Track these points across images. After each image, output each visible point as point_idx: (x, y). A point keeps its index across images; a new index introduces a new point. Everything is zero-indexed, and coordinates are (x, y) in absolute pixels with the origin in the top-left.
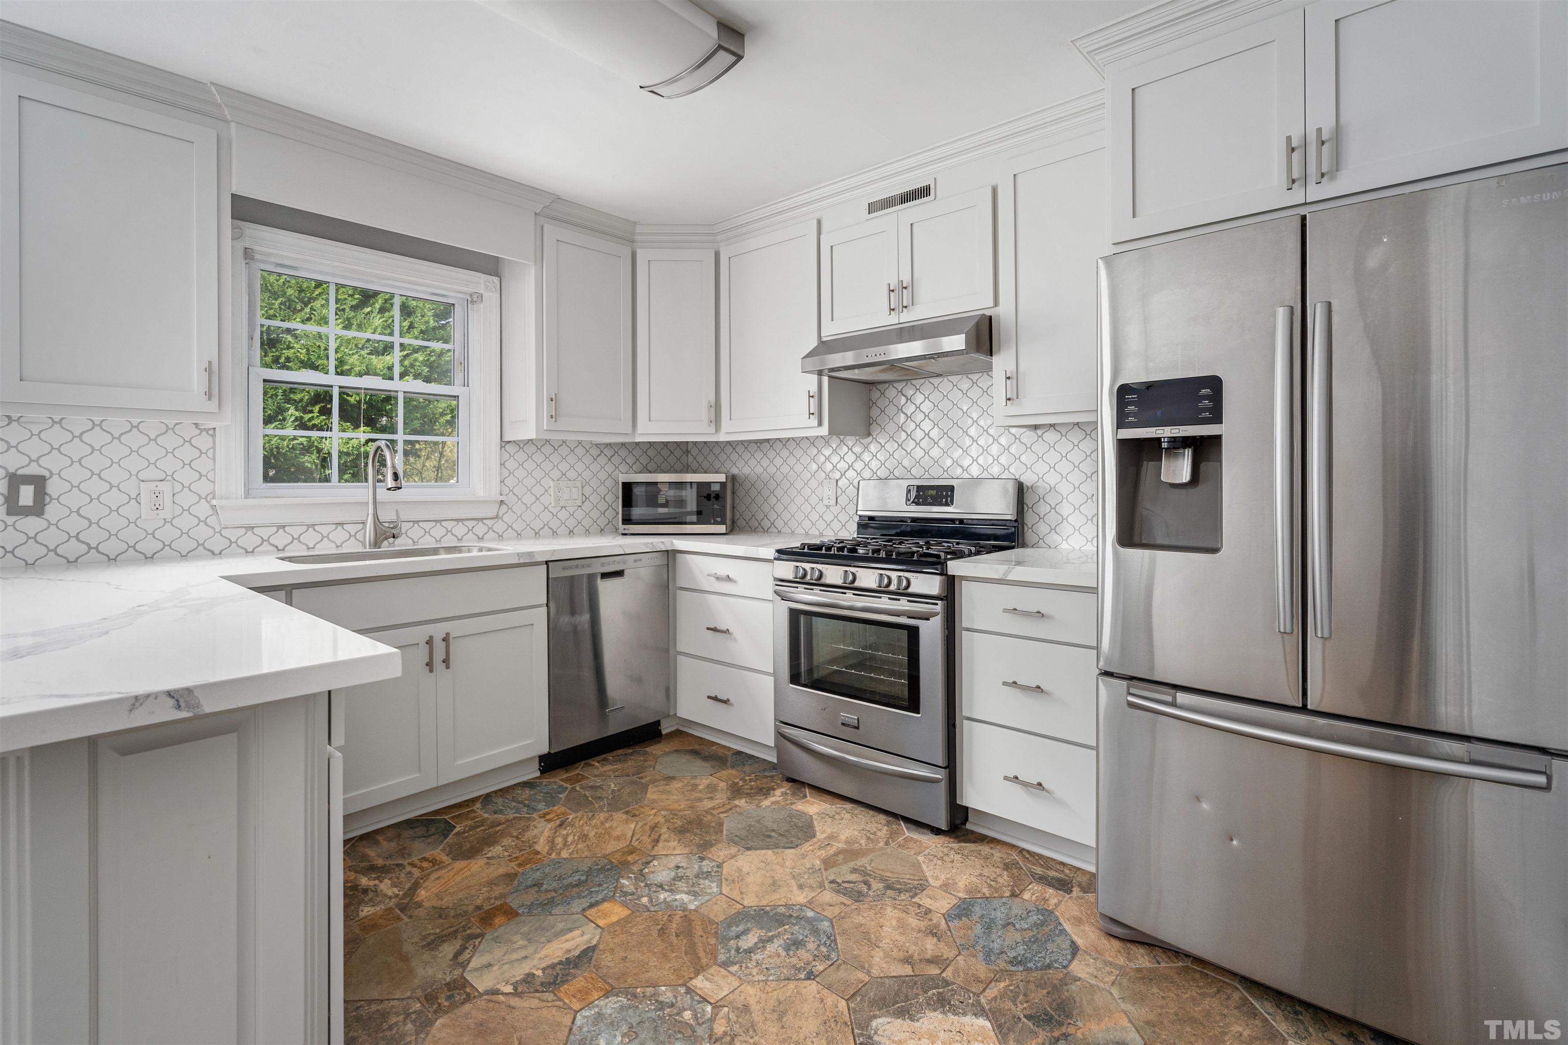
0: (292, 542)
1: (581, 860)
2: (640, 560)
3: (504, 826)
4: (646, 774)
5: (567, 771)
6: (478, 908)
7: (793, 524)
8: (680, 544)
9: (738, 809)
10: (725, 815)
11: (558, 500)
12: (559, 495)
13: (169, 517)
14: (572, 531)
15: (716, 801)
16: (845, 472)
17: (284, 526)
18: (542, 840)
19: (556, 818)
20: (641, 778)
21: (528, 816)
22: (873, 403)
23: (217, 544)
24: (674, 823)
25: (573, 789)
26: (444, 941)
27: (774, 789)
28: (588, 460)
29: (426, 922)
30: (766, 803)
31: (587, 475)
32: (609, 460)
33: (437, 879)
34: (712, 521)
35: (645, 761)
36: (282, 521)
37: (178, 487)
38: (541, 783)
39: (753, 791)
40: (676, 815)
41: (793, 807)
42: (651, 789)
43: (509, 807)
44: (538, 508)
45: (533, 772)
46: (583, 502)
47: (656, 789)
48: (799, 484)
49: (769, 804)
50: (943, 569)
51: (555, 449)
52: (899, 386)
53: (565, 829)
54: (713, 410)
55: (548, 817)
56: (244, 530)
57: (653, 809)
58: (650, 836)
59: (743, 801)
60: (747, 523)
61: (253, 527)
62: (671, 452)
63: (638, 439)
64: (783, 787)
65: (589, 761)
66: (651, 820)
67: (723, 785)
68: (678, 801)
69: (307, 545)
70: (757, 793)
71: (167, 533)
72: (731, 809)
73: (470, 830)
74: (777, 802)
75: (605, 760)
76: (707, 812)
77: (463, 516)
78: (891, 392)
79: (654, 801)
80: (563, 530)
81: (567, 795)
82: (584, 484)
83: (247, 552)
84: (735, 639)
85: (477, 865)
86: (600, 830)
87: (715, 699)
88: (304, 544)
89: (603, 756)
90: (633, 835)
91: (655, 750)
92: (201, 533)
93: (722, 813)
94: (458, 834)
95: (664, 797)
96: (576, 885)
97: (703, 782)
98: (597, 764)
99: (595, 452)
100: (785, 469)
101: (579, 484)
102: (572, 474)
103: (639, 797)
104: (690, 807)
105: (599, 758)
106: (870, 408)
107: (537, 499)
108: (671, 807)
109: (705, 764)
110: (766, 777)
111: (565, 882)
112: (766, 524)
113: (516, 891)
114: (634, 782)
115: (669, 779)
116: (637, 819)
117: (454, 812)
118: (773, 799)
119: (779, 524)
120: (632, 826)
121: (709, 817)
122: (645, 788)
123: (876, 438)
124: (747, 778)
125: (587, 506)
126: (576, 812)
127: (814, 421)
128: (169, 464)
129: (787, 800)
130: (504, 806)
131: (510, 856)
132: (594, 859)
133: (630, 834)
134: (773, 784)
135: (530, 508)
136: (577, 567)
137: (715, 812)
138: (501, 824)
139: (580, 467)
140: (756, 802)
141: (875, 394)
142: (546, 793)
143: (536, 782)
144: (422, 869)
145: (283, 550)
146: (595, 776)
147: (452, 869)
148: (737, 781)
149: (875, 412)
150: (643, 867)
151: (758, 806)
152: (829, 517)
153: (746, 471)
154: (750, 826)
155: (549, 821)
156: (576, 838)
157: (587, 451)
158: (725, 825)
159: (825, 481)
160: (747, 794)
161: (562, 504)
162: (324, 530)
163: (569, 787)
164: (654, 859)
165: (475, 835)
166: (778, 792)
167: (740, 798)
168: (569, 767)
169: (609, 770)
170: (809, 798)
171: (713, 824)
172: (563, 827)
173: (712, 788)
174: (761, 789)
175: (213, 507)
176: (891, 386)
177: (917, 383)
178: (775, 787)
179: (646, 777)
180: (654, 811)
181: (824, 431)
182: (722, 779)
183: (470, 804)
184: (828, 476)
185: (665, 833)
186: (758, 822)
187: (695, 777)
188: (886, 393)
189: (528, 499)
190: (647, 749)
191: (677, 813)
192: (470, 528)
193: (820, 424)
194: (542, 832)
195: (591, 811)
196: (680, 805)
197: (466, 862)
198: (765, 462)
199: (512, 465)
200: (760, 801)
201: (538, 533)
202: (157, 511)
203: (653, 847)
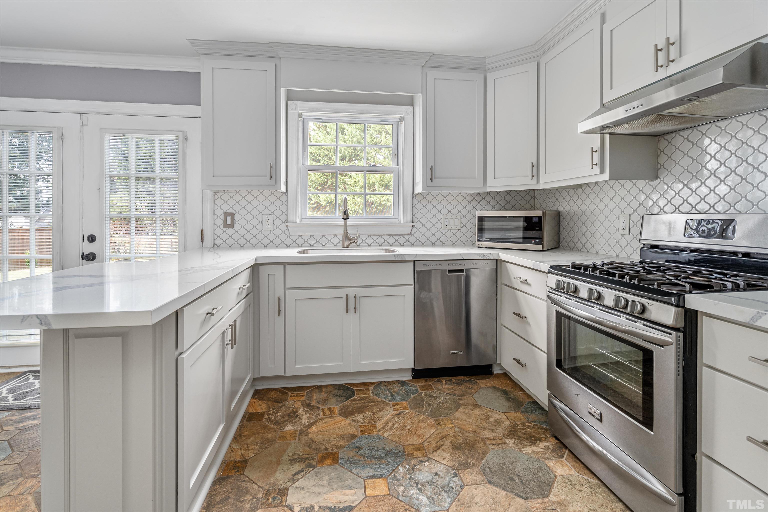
0: (316, 243)
1: (391, 442)
2: (476, 264)
3: (374, 404)
4: (465, 398)
5: (426, 381)
6: (326, 449)
7: (597, 247)
8: (504, 256)
9: (505, 447)
10: (493, 447)
11: (446, 226)
12: (446, 223)
13: (272, 230)
14: (455, 244)
15: (494, 434)
16: (637, 209)
17: (313, 235)
18: (383, 420)
19: (399, 409)
20: (460, 400)
21: (388, 402)
22: (661, 152)
23: (288, 242)
24: (457, 439)
25: (421, 393)
26: (299, 462)
27: (541, 440)
28: (465, 203)
29: (302, 446)
30: (529, 450)
31: (464, 212)
32: (479, 203)
33: (325, 423)
34: (533, 242)
35: (471, 389)
36: (313, 233)
37: (275, 217)
38: (409, 384)
39: (525, 436)
40: (463, 434)
41: (547, 462)
42: (461, 409)
43: (384, 393)
44: (434, 230)
45: (408, 377)
46: (461, 228)
47: (464, 410)
48: (602, 218)
49: (530, 452)
50: (679, 301)
51: (444, 198)
52: (685, 134)
53: (398, 418)
54: (535, 168)
55: (397, 407)
56: (298, 237)
57: (453, 424)
58: (437, 443)
59: (513, 441)
60: (568, 244)
61: (302, 235)
62: (522, 198)
63: (488, 190)
64: (549, 442)
65: (441, 379)
66: (446, 431)
67: (507, 423)
68: (471, 424)
69: (322, 244)
70: (527, 439)
71: (272, 237)
72: (500, 444)
73: (359, 400)
74: (537, 453)
75: (450, 381)
76: (483, 440)
77: (393, 233)
78: (678, 140)
79: (457, 419)
80: (449, 242)
81: (415, 397)
82: (462, 217)
83: (299, 246)
84: (530, 324)
85: (348, 421)
86: (415, 426)
87: (518, 361)
88: (321, 244)
89: (451, 378)
90: (429, 437)
91: (482, 383)
92: (283, 237)
93: (492, 445)
94: (353, 400)
95: (465, 418)
96: (377, 458)
97: (496, 416)
98: (444, 382)
99: (470, 198)
100: (593, 207)
101: (459, 217)
102: (455, 211)
103: (451, 412)
104: (475, 432)
105: (448, 378)
106: (658, 156)
107: (434, 225)
108: (464, 427)
109: (506, 404)
110: (542, 428)
111: (373, 453)
112: (580, 245)
113: (349, 447)
114: (455, 401)
115: (477, 406)
116: (439, 427)
117: (360, 387)
118: (535, 449)
119: (588, 246)
120: (433, 431)
121: (482, 445)
122: (458, 407)
123: (663, 181)
124: (527, 424)
125: (464, 230)
126: (412, 409)
127: (597, 169)
128: (273, 208)
129: (546, 454)
130: (382, 393)
131: (363, 423)
132: (397, 445)
133: (427, 436)
134: (543, 436)
135: (429, 230)
136: (432, 265)
137: (488, 442)
138: (373, 402)
139: (460, 207)
140: (522, 446)
141: (663, 144)
142: (406, 392)
143: (407, 383)
144: (325, 414)
145: (313, 246)
146: (438, 390)
147: (335, 420)
148: (518, 423)
149: (663, 159)
150: (418, 463)
151: (520, 450)
152: (624, 243)
153: (568, 208)
154: (504, 464)
155: (395, 409)
156: (400, 426)
157: (465, 198)
158: (488, 456)
159: (621, 216)
160: (520, 437)
161: (448, 228)
162: (329, 238)
163: (420, 391)
164: (427, 461)
165: (358, 404)
166: (542, 445)
167: (512, 438)
168: (429, 379)
169: (447, 388)
170: (564, 460)
171: (480, 451)
172: (399, 416)
173: (498, 423)
174: (531, 437)
175: (287, 226)
176: (678, 135)
177: (703, 129)
178: (544, 439)
179: (464, 399)
180: (453, 425)
181: (606, 177)
182: (510, 418)
183: (370, 385)
184: (623, 213)
185: (447, 444)
186: (512, 463)
187: (492, 411)
188: (673, 143)
189: (429, 225)
190: (478, 381)
191: (465, 433)
192: (397, 240)
193: (602, 171)
194: (387, 415)
195: (419, 412)
196: (470, 428)
197: (343, 418)
198: (580, 202)
199: (419, 206)
200: (525, 446)
201: (434, 244)
202: (268, 228)
203: (433, 452)
